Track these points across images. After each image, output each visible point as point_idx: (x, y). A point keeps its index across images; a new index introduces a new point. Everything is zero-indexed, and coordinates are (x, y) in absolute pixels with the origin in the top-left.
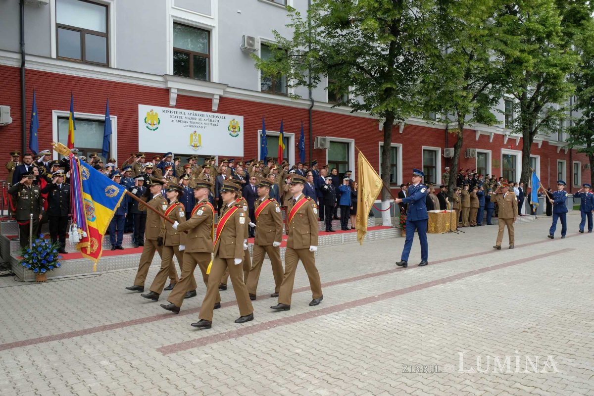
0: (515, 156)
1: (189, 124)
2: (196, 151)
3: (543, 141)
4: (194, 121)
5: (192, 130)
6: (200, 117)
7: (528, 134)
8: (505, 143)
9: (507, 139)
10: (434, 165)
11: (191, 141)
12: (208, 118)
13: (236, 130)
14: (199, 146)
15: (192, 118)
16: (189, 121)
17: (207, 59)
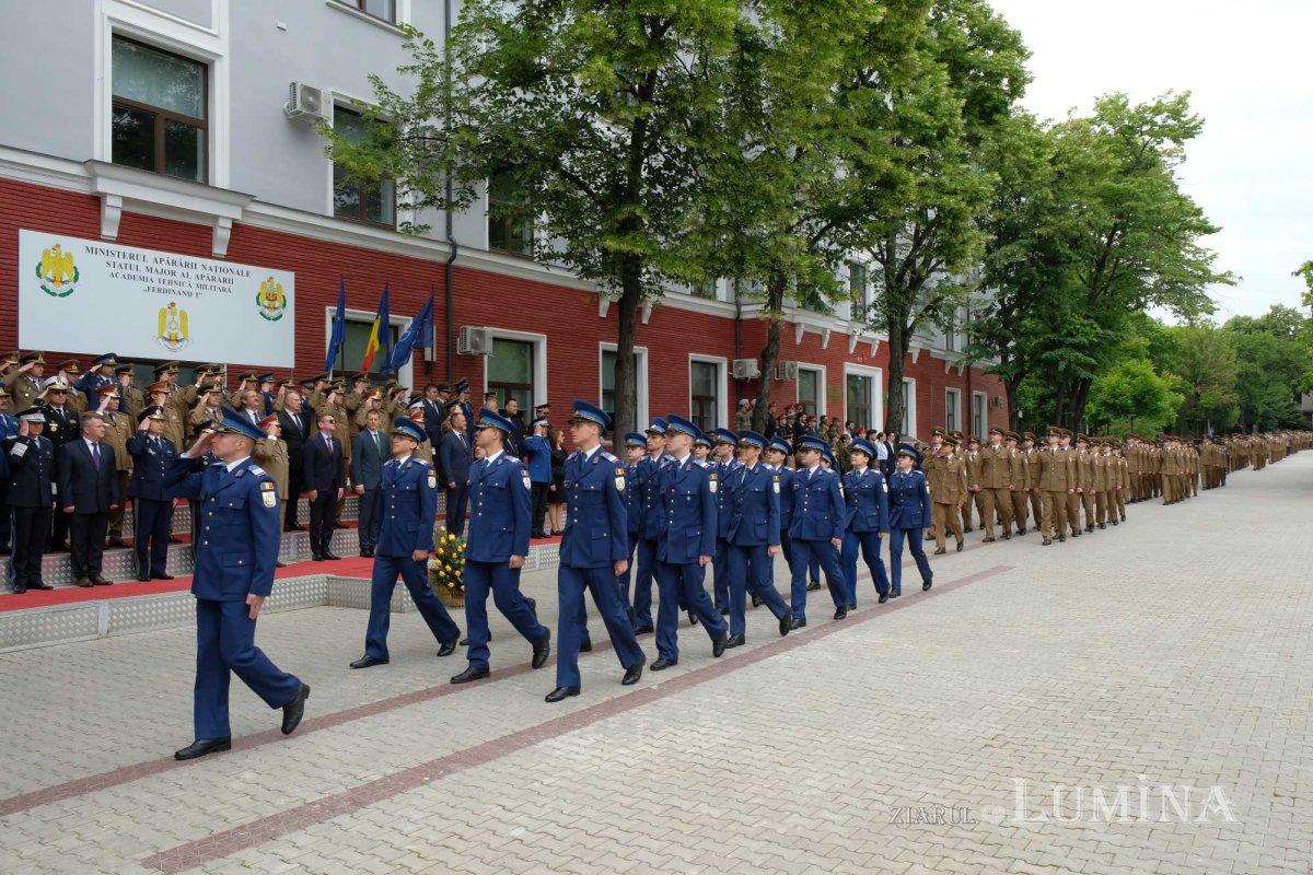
0: (870, 379)
1: (156, 285)
2: (173, 350)
3: (921, 350)
4: (170, 277)
5: (166, 300)
6: (185, 270)
7: (898, 335)
8: (852, 351)
9: (855, 343)
10: (713, 394)
11: (162, 328)
12: (205, 273)
13: (277, 304)
14: (181, 340)
15: (163, 272)
16: (155, 276)
17: (200, 132)
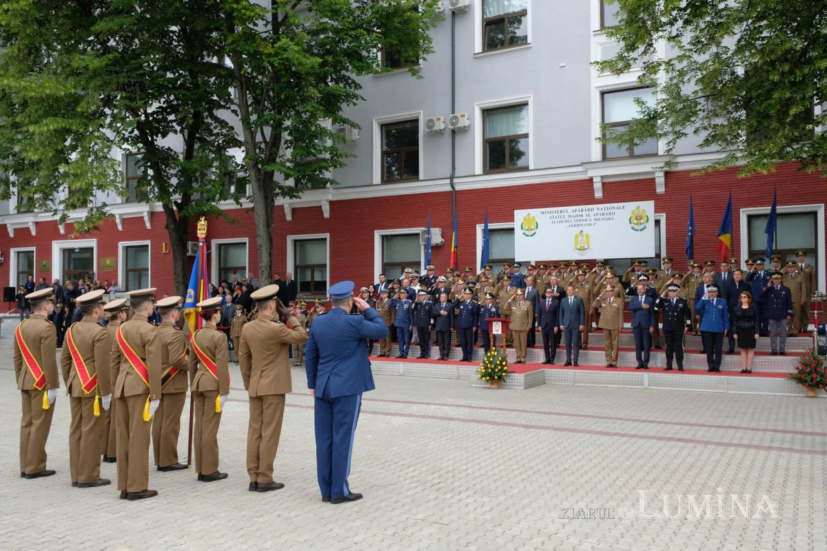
1: (573, 223)
2: (583, 255)
4: (580, 218)
5: (578, 229)
6: (588, 213)
11: (576, 243)
12: (598, 212)
13: (642, 221)
14: (586, 249)
15: (577, 216)
16: (572, 219)
